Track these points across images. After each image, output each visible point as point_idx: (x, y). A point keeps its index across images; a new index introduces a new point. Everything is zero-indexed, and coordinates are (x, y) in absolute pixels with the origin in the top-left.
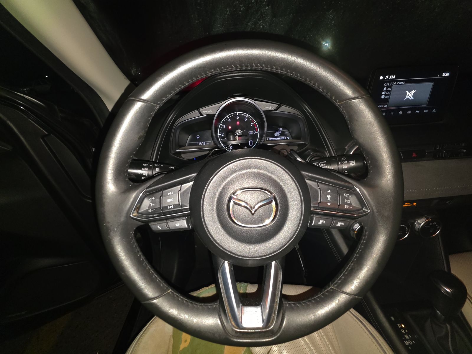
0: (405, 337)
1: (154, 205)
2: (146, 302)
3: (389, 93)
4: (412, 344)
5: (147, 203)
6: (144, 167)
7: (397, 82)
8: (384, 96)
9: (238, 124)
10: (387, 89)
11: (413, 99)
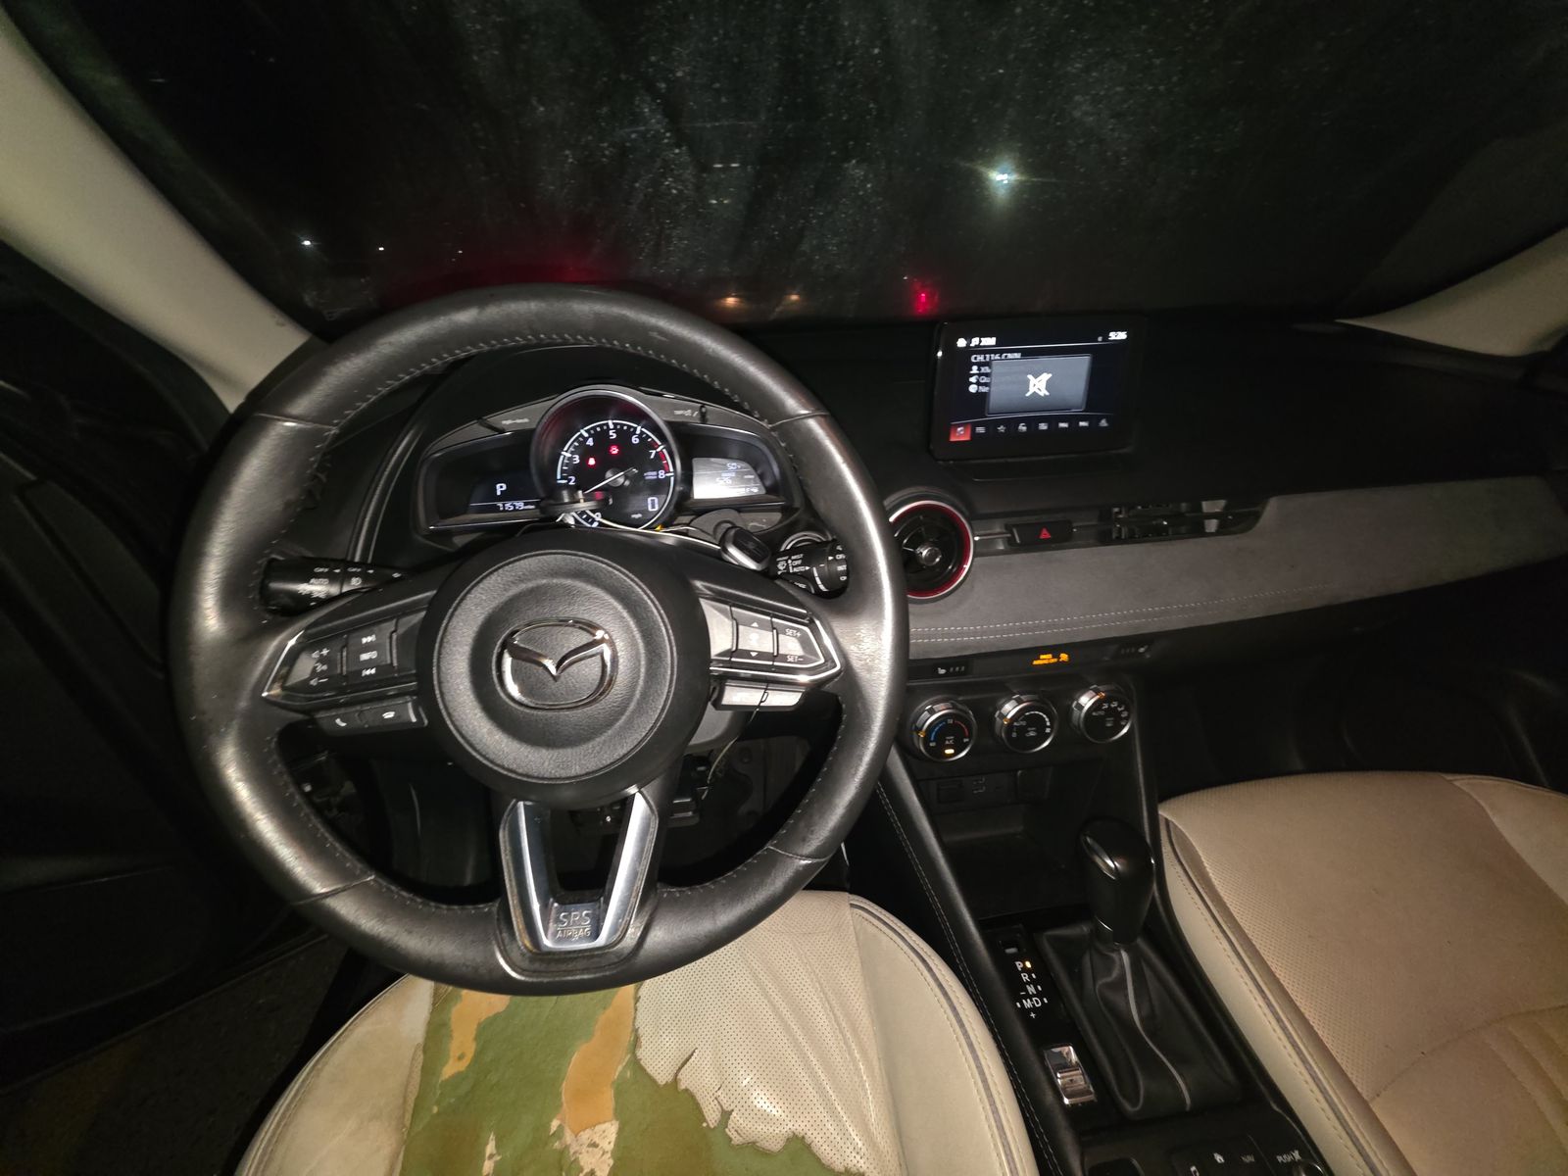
0: (1027, 991)
1: (325, 667)
2: (302, 902)
3: (985, 380)
4: (1040, 1004)
5: (307, 666)
6: (318, 576)
7: (1001, 352)
8: (975, 386)
9: (614, 452)
10: (979, 369)
11: (1047, 394)
